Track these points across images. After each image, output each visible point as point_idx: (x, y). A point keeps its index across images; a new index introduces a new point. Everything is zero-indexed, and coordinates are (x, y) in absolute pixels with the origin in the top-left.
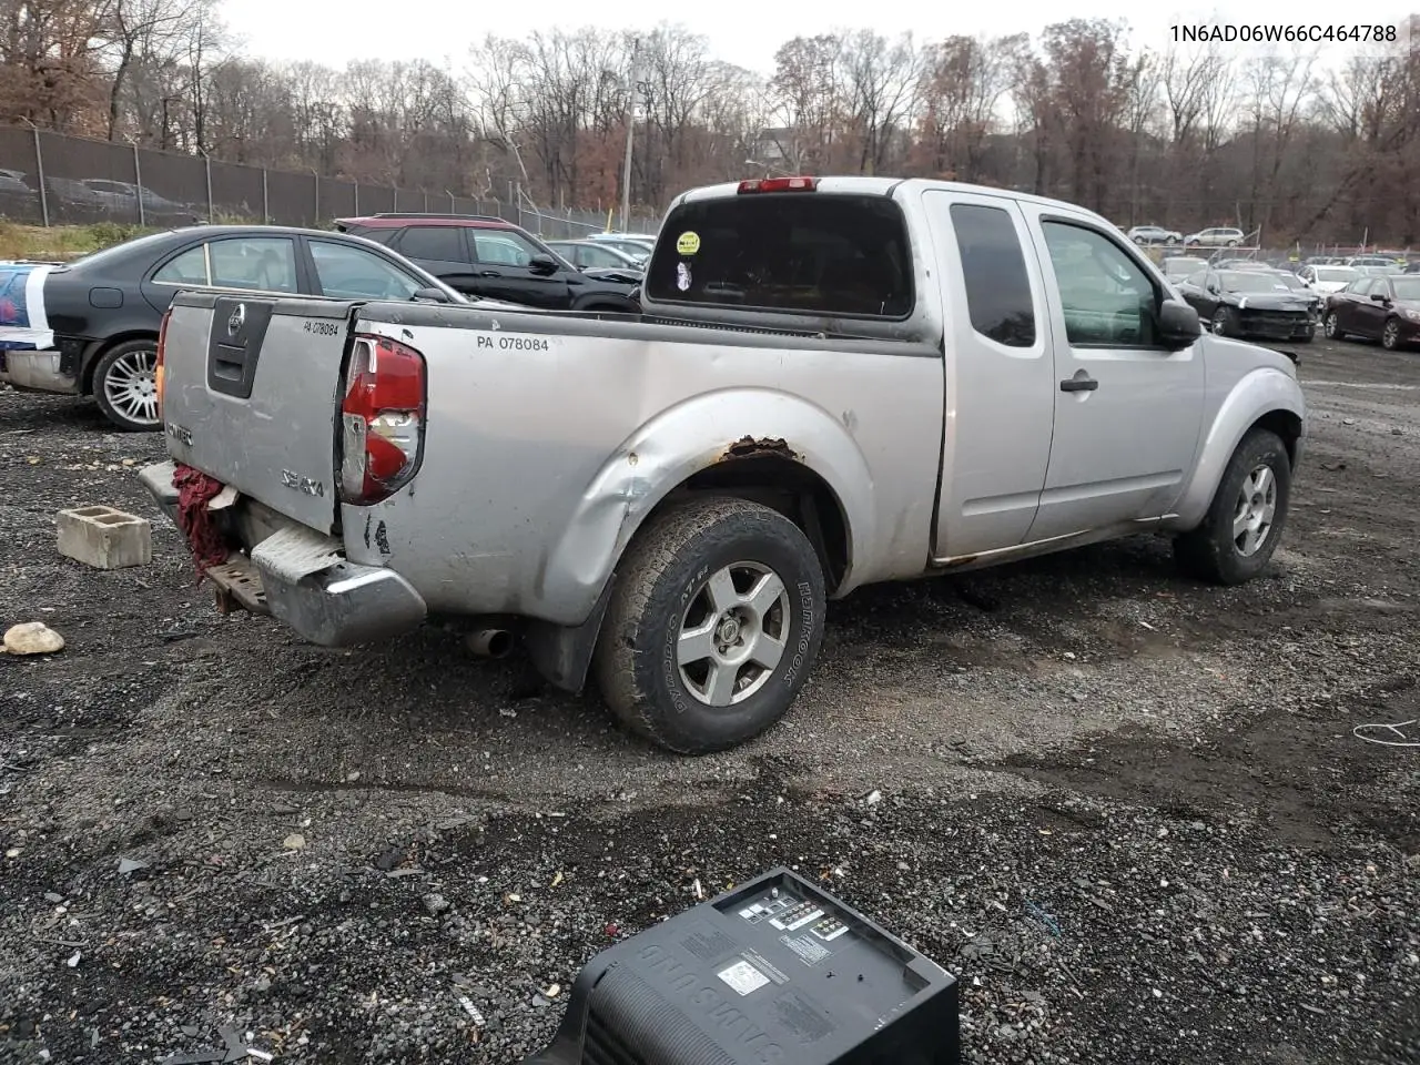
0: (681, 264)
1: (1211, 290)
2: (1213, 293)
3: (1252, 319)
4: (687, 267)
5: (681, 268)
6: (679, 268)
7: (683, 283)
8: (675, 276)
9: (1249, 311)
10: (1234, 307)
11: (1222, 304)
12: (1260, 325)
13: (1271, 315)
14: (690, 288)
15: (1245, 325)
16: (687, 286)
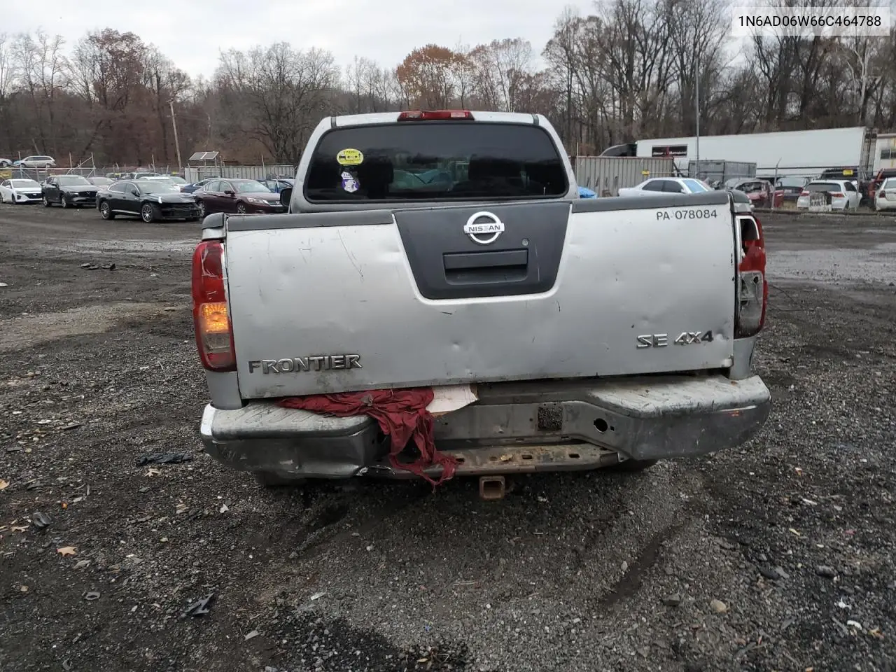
1: (135, 194)
2: (136, 195)
3: (169, 209)
9: (166, 205)
10: (156, 203)
11: (146, 202)
12: (173, 213)
13: (177, 205)
15: (165, 214)
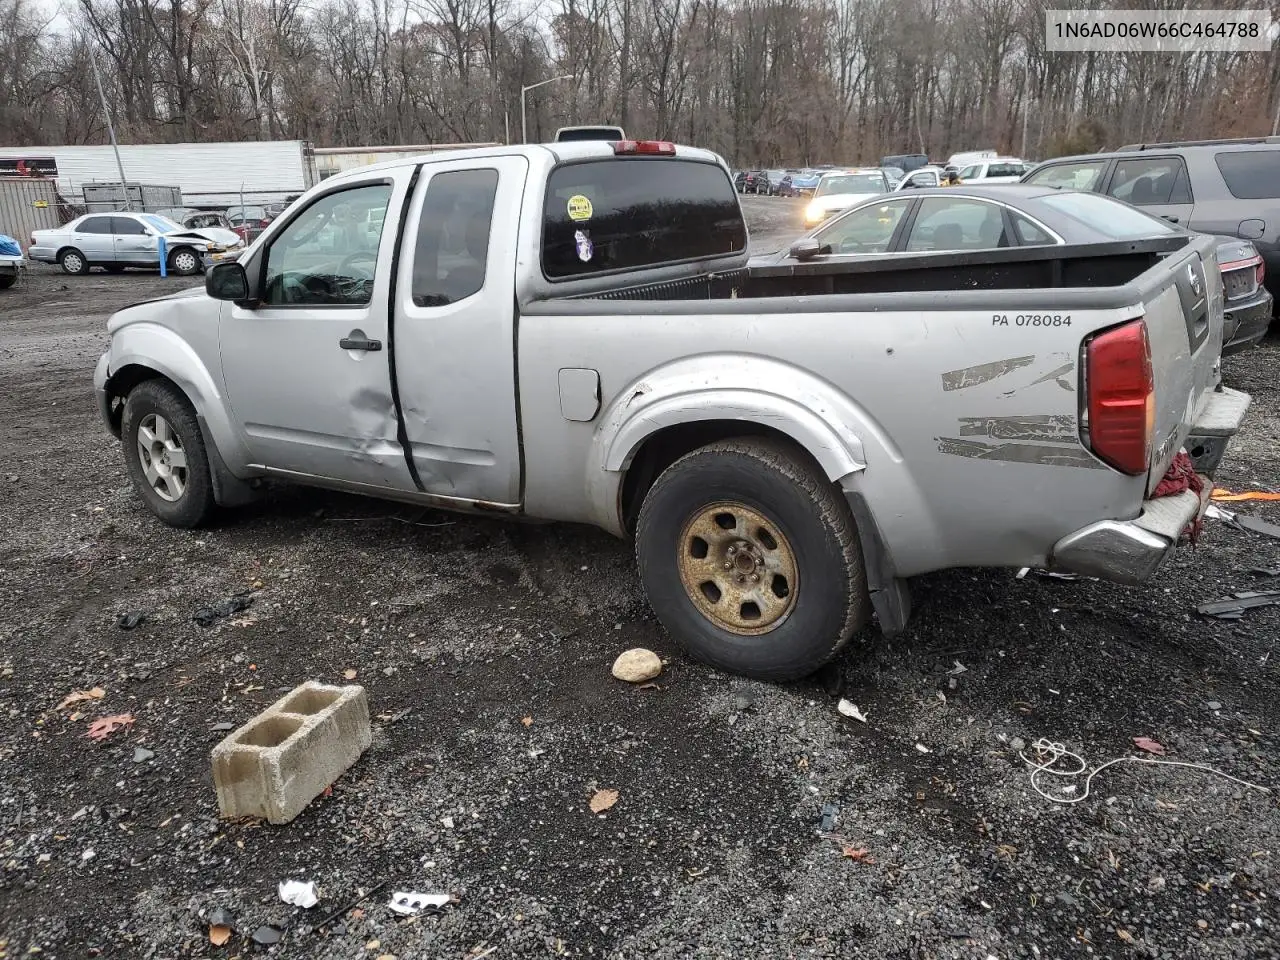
0: (577, 232)
4: (584, 234)
5: (579, 236)
6: (576, 236)
7: (585, 254)
8: (574, 247)
14: (593, 255)
16: (590, 256)
